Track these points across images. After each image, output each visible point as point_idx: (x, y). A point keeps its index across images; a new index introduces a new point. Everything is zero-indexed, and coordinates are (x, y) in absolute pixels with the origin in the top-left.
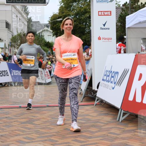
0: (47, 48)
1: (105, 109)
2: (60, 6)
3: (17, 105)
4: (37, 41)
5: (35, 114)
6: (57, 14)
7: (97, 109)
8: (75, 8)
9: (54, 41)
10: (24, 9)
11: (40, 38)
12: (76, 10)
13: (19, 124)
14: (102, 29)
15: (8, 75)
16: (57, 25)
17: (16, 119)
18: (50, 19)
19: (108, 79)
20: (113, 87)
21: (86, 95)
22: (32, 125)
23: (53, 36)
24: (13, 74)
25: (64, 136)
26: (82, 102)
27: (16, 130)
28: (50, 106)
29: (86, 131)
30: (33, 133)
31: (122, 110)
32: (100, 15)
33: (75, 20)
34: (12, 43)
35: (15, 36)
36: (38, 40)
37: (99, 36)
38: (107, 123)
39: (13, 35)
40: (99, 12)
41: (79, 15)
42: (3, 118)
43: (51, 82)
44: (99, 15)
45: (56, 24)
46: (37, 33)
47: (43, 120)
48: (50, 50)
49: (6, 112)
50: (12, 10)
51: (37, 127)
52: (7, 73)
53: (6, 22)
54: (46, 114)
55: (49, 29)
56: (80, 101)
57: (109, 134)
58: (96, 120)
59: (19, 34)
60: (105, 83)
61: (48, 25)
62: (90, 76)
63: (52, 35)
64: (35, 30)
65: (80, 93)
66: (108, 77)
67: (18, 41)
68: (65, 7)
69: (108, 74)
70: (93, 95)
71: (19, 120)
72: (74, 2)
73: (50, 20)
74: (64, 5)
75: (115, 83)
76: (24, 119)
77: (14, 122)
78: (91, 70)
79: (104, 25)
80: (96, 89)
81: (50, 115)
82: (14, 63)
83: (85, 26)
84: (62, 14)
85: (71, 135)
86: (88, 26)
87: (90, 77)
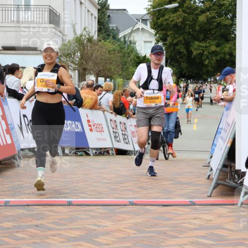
3: (63, 198)
5: (102, 221)
11: (125, 49)
16: (166, 17)
17: (59, 229)
28: (136, 204)
35: (69, 42)
36: (120, 51)
39: (66, 40)
42: (30, 227)
45: (163, 16)
46: (120, 37)
49: (38, 214)
55: (148, 27)
59: (77, 38)
63: (153, 40)
64: (115, 28)
65: (209, 176)
67: (74, 54)
71: (63, 232)
73: (149, 7)
76: (74, 232)
77: (54, 238)
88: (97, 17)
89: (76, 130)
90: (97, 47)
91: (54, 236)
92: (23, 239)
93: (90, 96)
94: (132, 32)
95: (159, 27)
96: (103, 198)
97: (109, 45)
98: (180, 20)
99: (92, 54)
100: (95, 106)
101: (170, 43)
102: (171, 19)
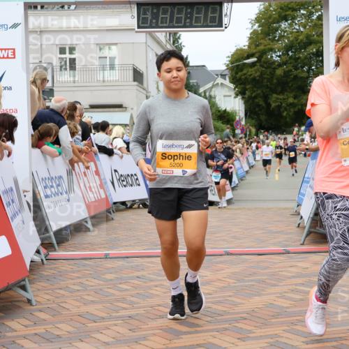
0: (223, 123)
2: (252, 31)
6: (244, 48)
8: (286, 34)
9: (237, 108)
10: (173, 38)
13: (165, 293)
15: (139, 185)
16: (245, 72)
18: (229, 59)
23: (235, 97)
26: (303, 244)
27: (159, 305)
28: (231, 254)
33: (284, 60)
41: (294, 50)
42: (132, 278)
43: (231, 199)
45: (242, 70)
46: (200, 91)
47: (219, 284)
48: (228, 128)
49: (137, 266)
50: (146, 43)
52: (137, 179)
53: (134, 68)
54: (223, 272)
55: (227, 82)
56: (299, 243)
61: (223, 73)
63: (233, 94)
64: (195, 84)
65: (299, 224)
68: (262, 33)
72: (282, 20)
73: (228, 63)
74: (260, 29)
77: (156, 288)
81: (232, 273)
83: (307, 74)
84: (256, 48)
91: (156, 286)
92: (127, 290)
94: (213, 86)
95: (237, 81)
98: (258, 74)
101: (249, 97)
102: (249, 73)
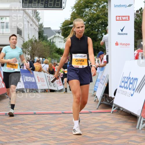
0: (59, 54)
1: (122, 116)
2: (72, 12)
3: (31, 111)
4: (49, 48)
5: (51, 121)
6: (69, 20)
7: (114, 116)
8: (88, 14)
10: (36, 14)
11: (52, 45)
12: (89, 16)
13: (35, 131)
14: (119, 34)
15: (20, 82)
17: (32, 125)
19: (126, 86)
20: (132, 94)
21: (102, 102)
22: (49, 132)
24: (26, 80)
25: (83, 143)
26: (98, 109)
27: (33, 136)
28: (65, 113)
29: (105, 139)
30: (51, 140)
31: (142, 118)
32: (118, 20)
33: (87, 26)
34: (23, 50)
35: (26, 42)
36: (49, 46)
37: (117, 42)
38: (127, 131)
39: (25, 41)
40: (117, 17)
41: (91, 22)
42: (19, 124)
44: (116, 20)
45: (67, 30)
46: (48, 40)
47: (60, 127)
49: (21, 119)
50: (23, 16)
51: (54, 134)
53: (17, 28)
54: (62, 121)
55: (60, 35)
56: (96, 108)
57: (129, 142)
58: (114, 127)
59: (30, 40)
60: (123, 89)
61: (59, 31)
62: (107, 82)
63: (63, 41)
64: (46, 36)
65: (95, 100)
66: (126, 84)
67: (29, 47)
68: (77, 13)
69: (126, 80)
70: (108, 103)
71: (35, 126)
72: (86, 8)
73: (61, 26)
74: (76, 11)
75: (133, 90)
76: (40, 126)
77: (30, 129)
78: (108, 76)
79: (122, 30)
80: (113, 96)
81: (66, 122)
82: (26, 69)
83: (97, 33)
85: (90, 143)
86: (100, 33)
87: (107, 84)
88: (38, 31)
89: (32, 81)
90: (39, 44)
93: (38, 66)
94: (54, 37)
95: (65, 35)
96: (50, 111)
97: (44, 43)
99: (37, 47)
100: (40, 70)
